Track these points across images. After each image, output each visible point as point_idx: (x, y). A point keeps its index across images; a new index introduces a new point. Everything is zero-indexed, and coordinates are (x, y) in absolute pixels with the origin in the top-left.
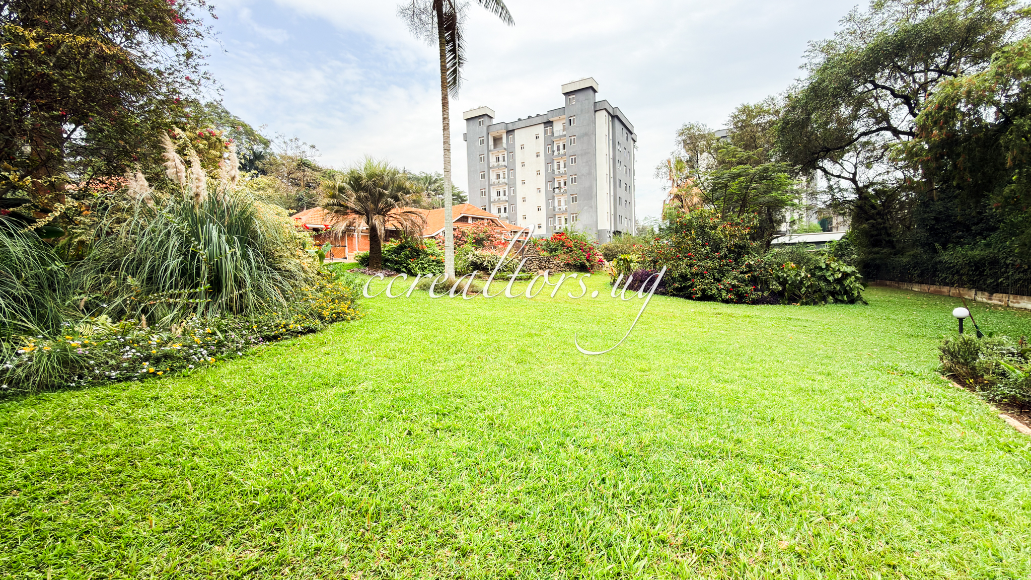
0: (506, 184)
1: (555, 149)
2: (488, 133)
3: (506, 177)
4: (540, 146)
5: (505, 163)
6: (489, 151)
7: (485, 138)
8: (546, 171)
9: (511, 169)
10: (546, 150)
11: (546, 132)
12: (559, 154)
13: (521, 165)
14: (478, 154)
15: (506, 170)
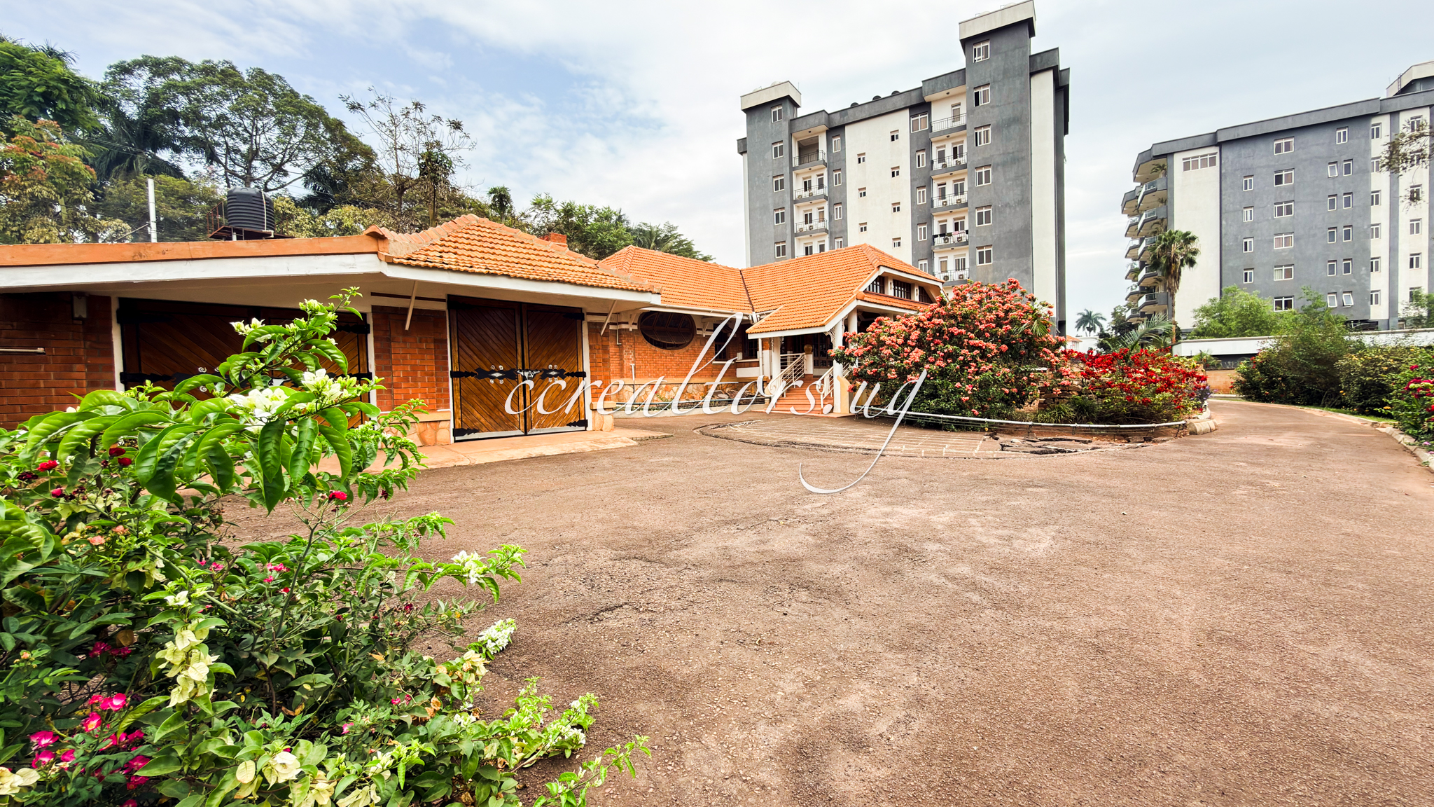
0: (826, 231)
1: (935, 156)
2: (791, 135)
3: (826, 217)
4: (902, 153)
5: (825, 191)
6: (792, 169)
7: (785, 144)
8: (913, 202)
9: (837, 201)
10: (914, 160)
11: (914, 126)
12: (944, 166)
13: (858, 193)
14: (771, 174)
15: (826, 205)
